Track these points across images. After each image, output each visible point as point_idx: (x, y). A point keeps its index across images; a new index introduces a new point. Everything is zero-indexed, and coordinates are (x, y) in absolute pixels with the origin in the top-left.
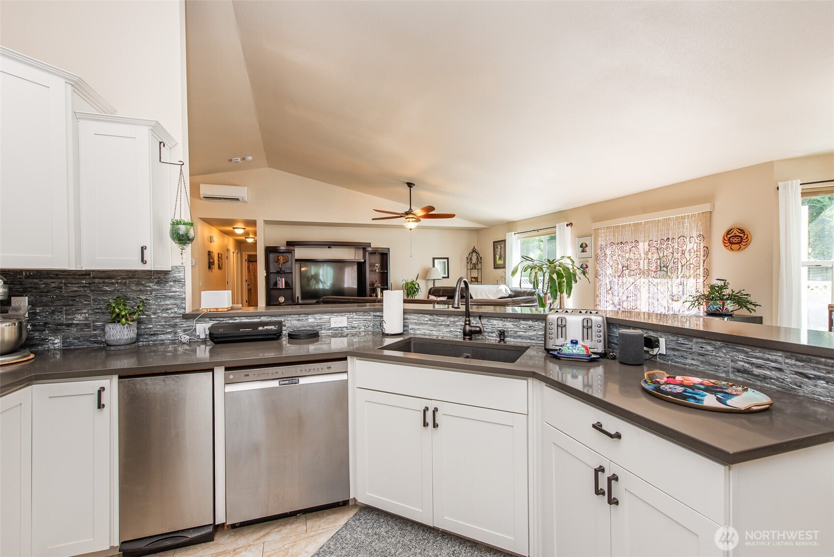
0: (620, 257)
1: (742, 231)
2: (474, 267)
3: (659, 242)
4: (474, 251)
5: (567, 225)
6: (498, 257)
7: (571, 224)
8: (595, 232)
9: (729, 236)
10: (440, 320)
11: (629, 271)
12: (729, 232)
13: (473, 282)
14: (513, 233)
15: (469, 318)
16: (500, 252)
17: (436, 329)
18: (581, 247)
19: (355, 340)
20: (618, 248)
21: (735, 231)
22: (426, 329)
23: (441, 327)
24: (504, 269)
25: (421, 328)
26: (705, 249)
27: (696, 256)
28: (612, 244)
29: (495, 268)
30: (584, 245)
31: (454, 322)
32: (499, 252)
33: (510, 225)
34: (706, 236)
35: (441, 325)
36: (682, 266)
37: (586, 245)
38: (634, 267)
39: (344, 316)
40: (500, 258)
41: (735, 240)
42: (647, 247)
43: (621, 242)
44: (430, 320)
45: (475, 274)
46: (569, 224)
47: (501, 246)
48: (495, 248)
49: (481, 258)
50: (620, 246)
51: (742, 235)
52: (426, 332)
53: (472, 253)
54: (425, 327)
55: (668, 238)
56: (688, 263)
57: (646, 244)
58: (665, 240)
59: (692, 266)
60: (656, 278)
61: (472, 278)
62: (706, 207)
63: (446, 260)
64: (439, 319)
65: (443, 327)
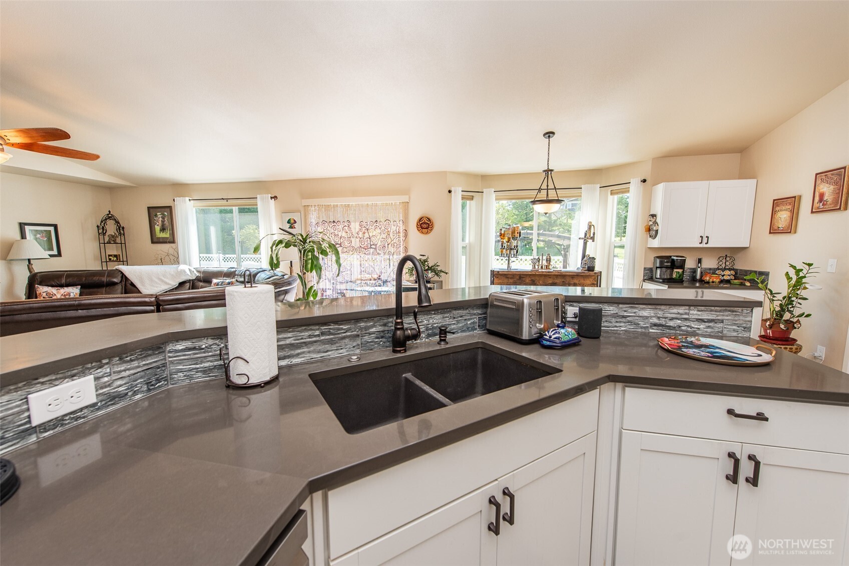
0: (332, 235)
1: (429, 220)
2: (113, 240)
3: (369, 223)
4: (110, 217)
5: (271, 198)
6: (157, 228)
7: (275, 198)
8: (305, 209)
9: (421, 222)
10: (342, 329)
11: (342, 248)
12: (421, 219)
13: (113, 261)
14: (187, 199)
15: (401, 318)
16: (163, 222)
17: (334, 347)
18: (289, 222)
19: (123, 429)
20: (331, 226)
21: (425, 220)
22: (314, 352)
23: (344, 341)
24: (172, 245)
25: (303, 353)
26: (404, 231)
27: (398, 237)
28: (324, 222)
29: (153, 242)
30: (292, 221)
31: (367, 328)
32: (160, 222)
33: (180, 188)
34: (405, 222)
35: (344, 338)
36: (388, 245)
37: (295, 221)
38: (346, 244)
39: (83, 373)
40: (163, 229)
41: (424, 226)
42: (358, 227)
43: (334, 221)
44: (323, 334)
45: (112, 250)
46: (273, 198)
47: (163, 214)
48: (152, 215)
49: (123, 228)
50: (333, 224)
51: (429, 222)
52: (315, 356)
53: (106, 219)
54: (312, 349)
55: (377, 221)
56: (392, 242)
57: (357, 224)
58: (374, 222)
59: (396, 245)
60: (368, 254)
61: (109, 256)
62: (405, 198)
63: (52, 229)
64: (339, 329)
65: (347, 341)
